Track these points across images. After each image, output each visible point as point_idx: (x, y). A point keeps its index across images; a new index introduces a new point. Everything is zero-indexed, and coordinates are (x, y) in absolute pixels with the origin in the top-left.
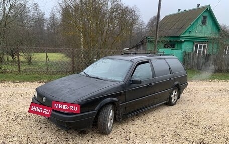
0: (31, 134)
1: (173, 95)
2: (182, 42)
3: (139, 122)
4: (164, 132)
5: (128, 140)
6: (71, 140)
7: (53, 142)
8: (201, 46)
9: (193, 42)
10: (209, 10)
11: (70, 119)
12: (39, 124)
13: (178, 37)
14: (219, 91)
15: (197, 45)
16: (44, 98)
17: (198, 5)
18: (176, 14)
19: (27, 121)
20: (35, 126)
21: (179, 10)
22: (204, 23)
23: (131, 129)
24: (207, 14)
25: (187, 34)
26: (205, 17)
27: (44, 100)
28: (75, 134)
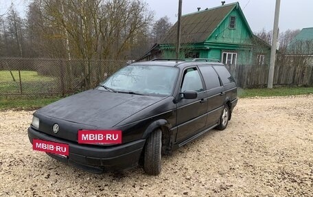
0: (36, 186)
1: (224, 115)
2: (208, 50)
3: (192, 154)
4: (231, 164)
5: (189, 179)
6: (106, 188)
7: (78, 194)
8: (230, 55)
9: (221, 50)
10: (237, 9)
11: (110, 154)
12: (43, 170)
13: (202, 44)
14: (269, 109)
15: (225, 55)
16: (56, 126)
17: (223, 3)
18: (195, 15)
19: (21, 167)
20: (37, 173)
21: (199, 9)
22: (232, 25)
23: (186, 164)
24: (235, 14)
25: (213, 40)
26: (233, 18)
27: (56, 129)
28: (108, 178)
